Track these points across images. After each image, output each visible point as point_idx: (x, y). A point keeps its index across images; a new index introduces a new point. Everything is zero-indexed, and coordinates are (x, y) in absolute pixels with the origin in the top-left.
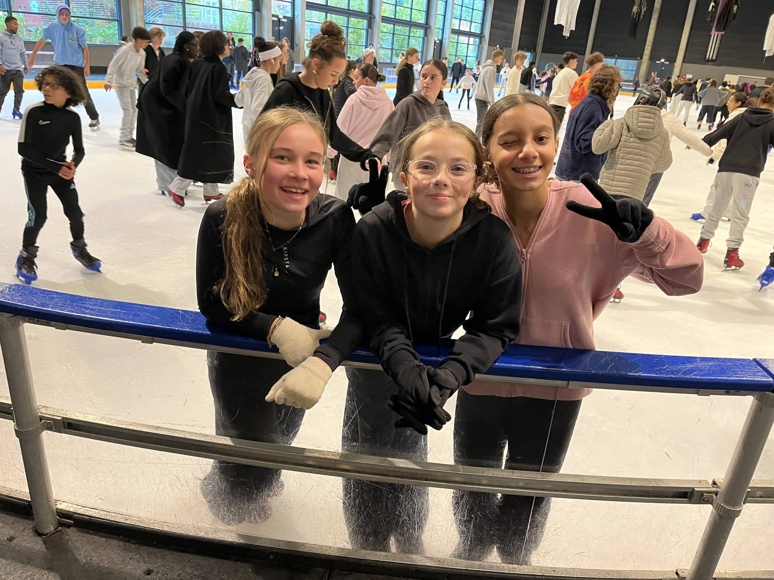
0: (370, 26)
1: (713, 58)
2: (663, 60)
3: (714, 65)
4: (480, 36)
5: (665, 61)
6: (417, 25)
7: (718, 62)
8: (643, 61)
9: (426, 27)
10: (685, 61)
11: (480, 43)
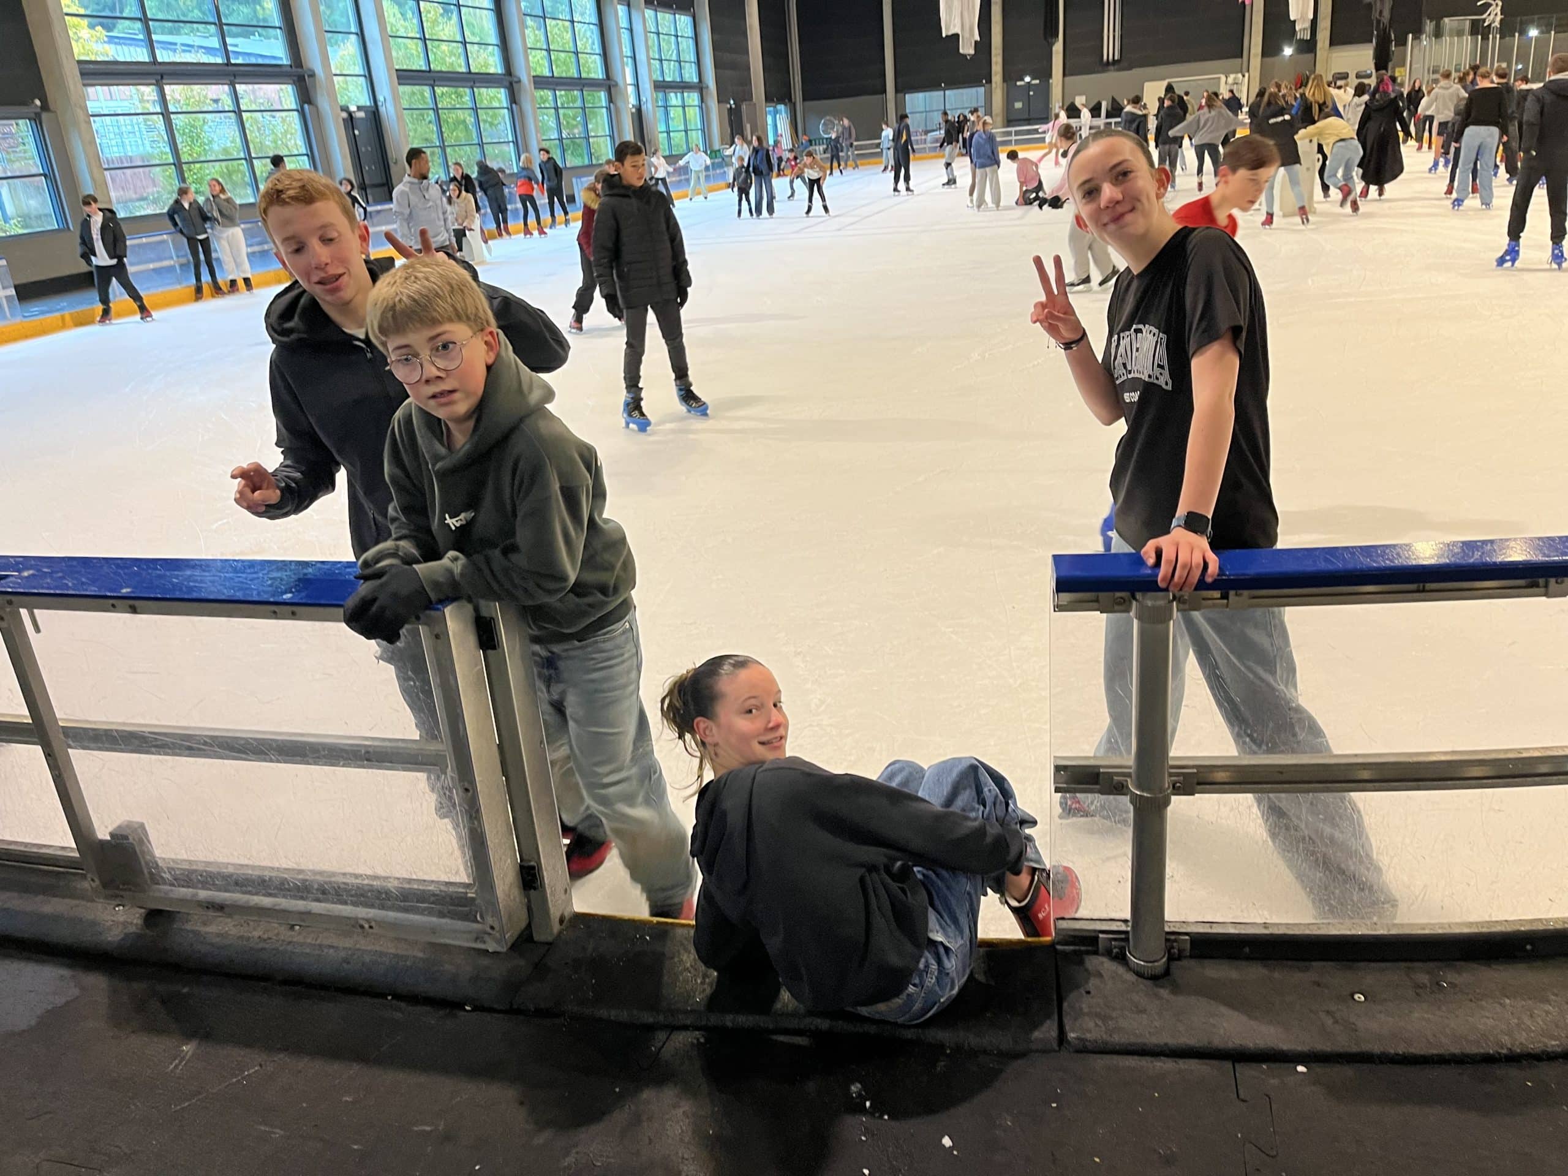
0: (513, 99)
1: (1116, 58)
2: (1028, 79)
3: (1119, 70)
4: (700, 87)
5: (1033, 79)
6: (593, 84)
7: (1124, 64)
8: (994, 85)
9: (609, 84)
10: (1067, 72)
11: (702, 100)
